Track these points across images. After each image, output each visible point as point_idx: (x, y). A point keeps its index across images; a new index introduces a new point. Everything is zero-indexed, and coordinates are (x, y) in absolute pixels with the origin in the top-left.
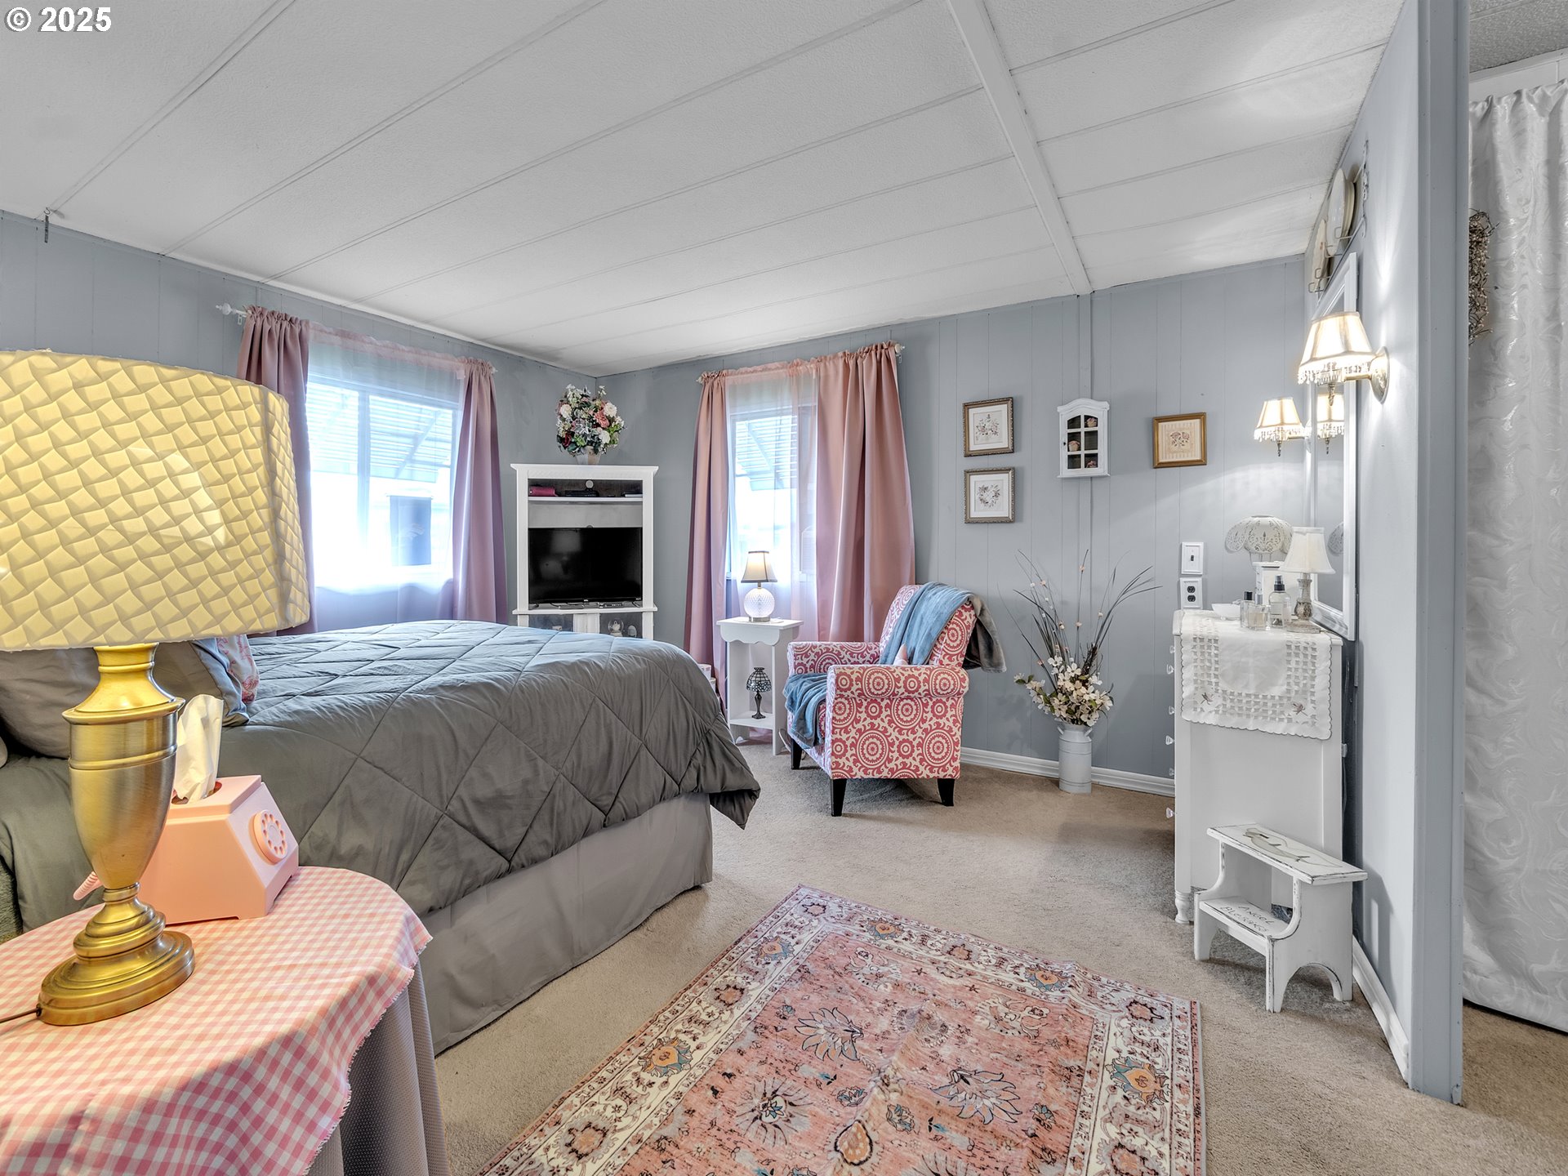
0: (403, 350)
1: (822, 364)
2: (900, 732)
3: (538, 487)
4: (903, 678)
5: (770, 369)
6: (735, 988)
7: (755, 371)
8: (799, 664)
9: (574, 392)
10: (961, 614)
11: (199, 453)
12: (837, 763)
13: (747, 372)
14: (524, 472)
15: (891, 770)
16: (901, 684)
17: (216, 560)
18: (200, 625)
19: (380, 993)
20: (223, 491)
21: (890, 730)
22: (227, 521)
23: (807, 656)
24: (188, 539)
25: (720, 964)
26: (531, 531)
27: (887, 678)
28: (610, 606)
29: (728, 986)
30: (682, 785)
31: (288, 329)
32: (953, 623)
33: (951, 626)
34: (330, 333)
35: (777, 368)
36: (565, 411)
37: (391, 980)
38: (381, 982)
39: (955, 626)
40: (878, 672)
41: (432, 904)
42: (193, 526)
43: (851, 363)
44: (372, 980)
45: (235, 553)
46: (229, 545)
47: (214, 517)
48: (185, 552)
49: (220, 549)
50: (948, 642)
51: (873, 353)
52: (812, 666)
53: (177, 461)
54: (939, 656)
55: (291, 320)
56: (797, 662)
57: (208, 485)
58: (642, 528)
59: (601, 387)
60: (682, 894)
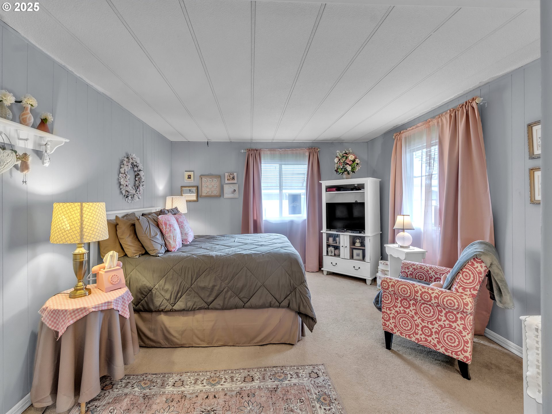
0: (288, 151)
1: (440, 119)
2: (423, 320)
3: (329, 189)
4: (420, 292)
5: (419, 126)
6: (252, 378)
7: (413, 129)
8: (404, 272)
9: (339, 153)
10: (473, 264)
11: (67, 216)
12: (385, 323)
13: (410, 130)
14: (325, 184)
15: (417, 339)
16: (419, 295)
17: (67, 232)
18: (64, 242)
19: (86, 311)
20: (70, 221)
21: (416, 318)
22: (70, 226)
23: (408, 269)
24: (64, 229)
25: (260, 369)
26: (327, 203)
27: (410, 289)
28: (353, 233)
29: (252, 376)
30: (281, 304)
31: (256, 153)
32: (466, 269)
33: (464, 270)
34: (267, 151)
35: (422, 125)
36: (336, 160)
37: (88, 310)
38: (86, 309)
39: (467, 270)
40: (405, 285)
41: (184, 308)
42: (65, 227)
43: (453, 115)
44: (85, 308)
45: (71, 231)
46: (70, 230)
47: (68, 225)
48: (63, 231)
49: (68, 230)
50: (462, 279)
51: (464, 107)
52: (410, 274)
53: (64, 217)
54: (455, 286)
55: (257, 150)
56: (402, 270)
57: (67, 220)
58: (364, 203)
59: (350, 149)
60: (282, 343)
